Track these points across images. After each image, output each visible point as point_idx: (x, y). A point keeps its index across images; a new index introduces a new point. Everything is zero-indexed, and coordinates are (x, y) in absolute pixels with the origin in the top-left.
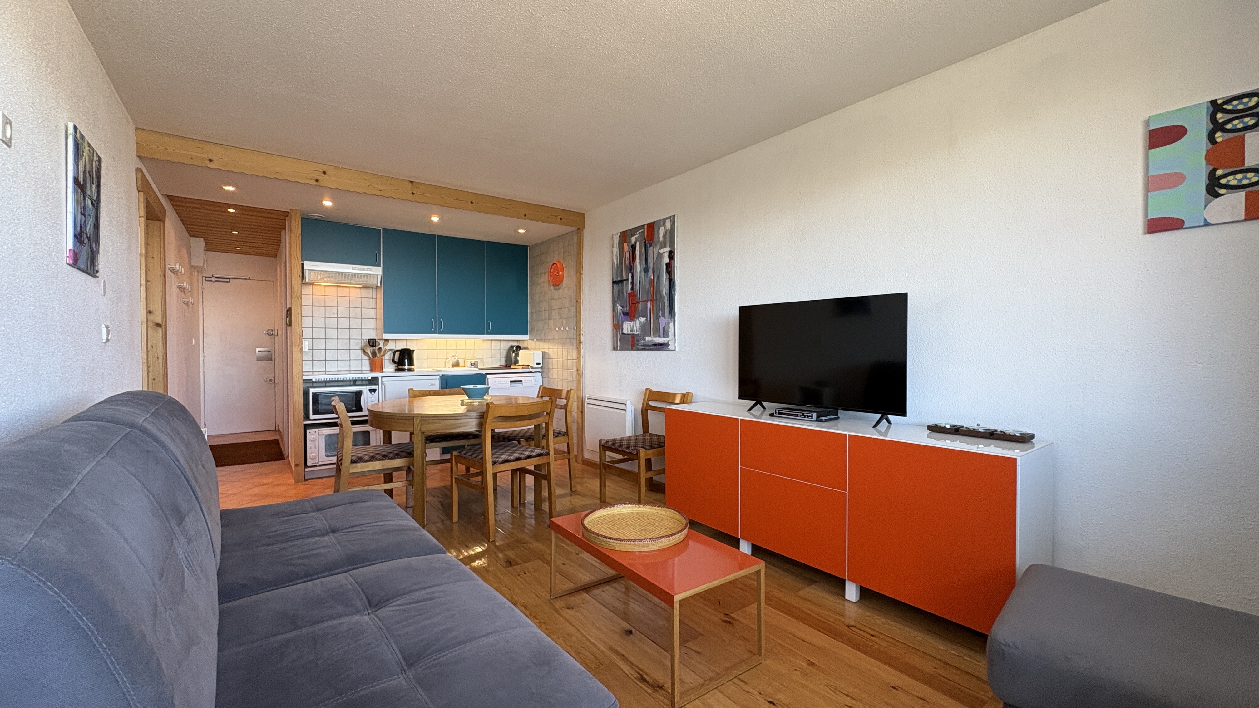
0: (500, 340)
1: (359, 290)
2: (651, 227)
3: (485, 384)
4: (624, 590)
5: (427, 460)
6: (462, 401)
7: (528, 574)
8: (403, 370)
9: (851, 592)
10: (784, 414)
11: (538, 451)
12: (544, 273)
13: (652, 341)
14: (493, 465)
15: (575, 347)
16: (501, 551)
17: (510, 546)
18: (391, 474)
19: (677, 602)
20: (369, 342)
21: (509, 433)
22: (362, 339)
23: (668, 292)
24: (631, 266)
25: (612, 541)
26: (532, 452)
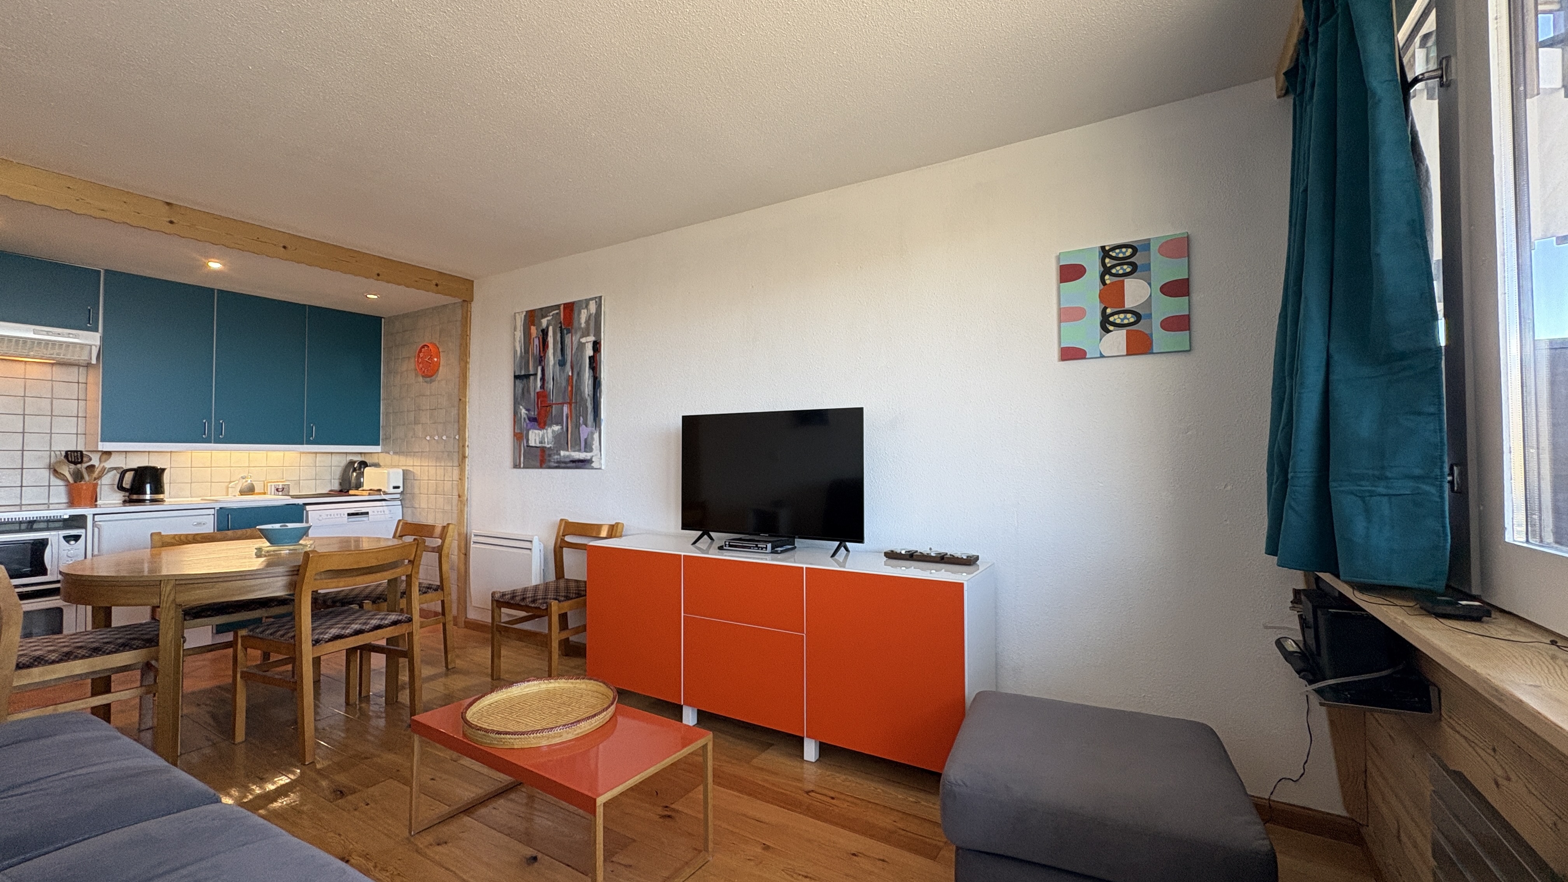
0: (332, 453)
1: (48, 369)
2: (570, 308)
3: (302, 522)
4: (525, 801)
5: (185, 648)
6: (259, 549)
7: (372, 805)
8: (143, 501)
9: (810, 751)
10: (736, 546)
11: (393, 617)
12: (409, 358)
13: (568, 457)
14: (313, 645)
15: (456, 464)
16: (325, 777)
17: (341, 767)
18: (110, 677)
19: (599, 806)
20: (66, 456)
21: (343, 594)
22: (51, 451)
23: (591, 393)
24: (541, 357)
25: (508, 736)
26: (382, 619)
